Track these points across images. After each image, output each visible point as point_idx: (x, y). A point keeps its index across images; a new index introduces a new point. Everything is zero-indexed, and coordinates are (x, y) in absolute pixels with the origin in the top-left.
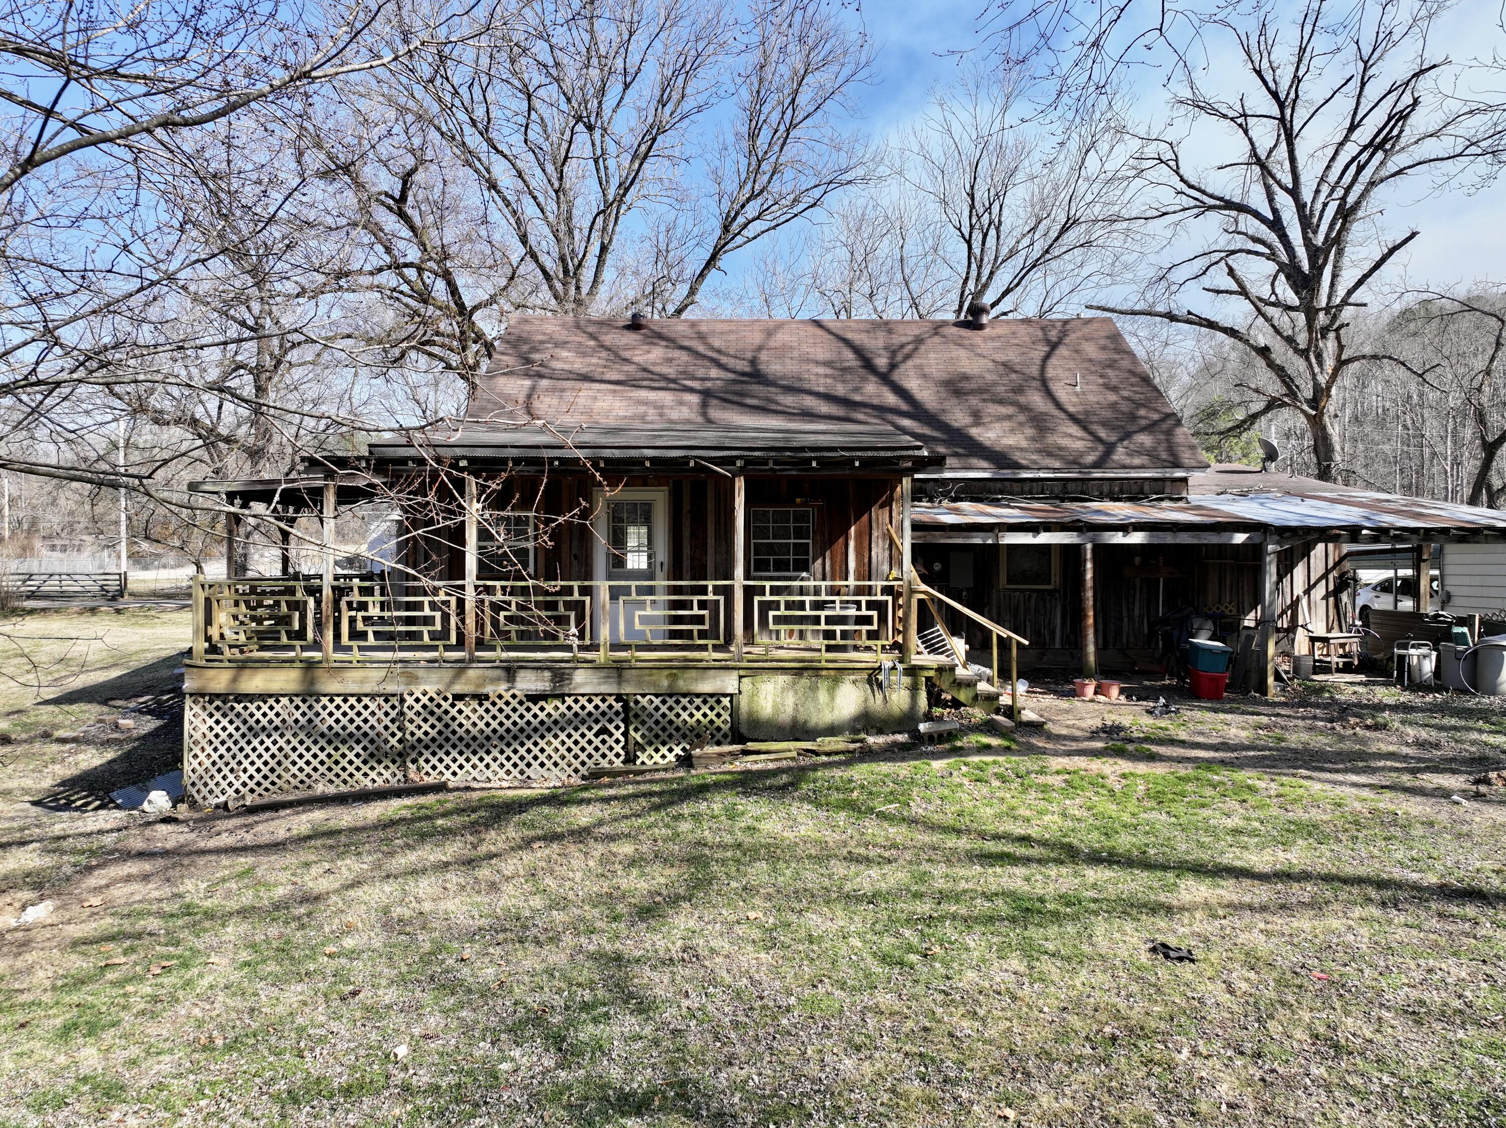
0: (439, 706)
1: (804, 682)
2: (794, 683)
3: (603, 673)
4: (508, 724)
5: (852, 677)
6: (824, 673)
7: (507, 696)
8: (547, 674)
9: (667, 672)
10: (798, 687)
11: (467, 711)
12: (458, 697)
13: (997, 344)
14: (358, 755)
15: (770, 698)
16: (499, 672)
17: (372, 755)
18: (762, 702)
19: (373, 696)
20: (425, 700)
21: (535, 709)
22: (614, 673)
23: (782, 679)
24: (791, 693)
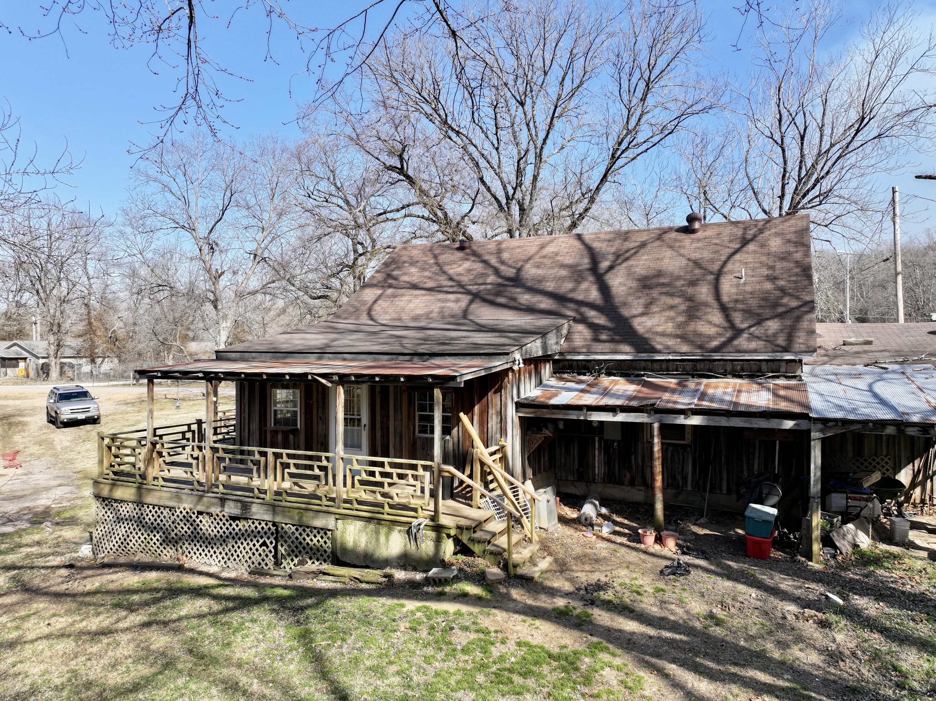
0: (191, 517)
1: (372, 527)
2: (366, 528)
3: (265, 508)
4: (221, 532)
5: (399, 528)
6: (383, 522)
7: (221, 515)
8: (239, 504)
9: (297, 511)
10: (368, 530)
11: (204, 521)
12: (200, 513)
13: (699, 245)
14: (158, 540)
15: (352, 537)
16: (217, 500)
17: (164, 541)
18: (348, 538)
19: (165, 507)
20: (184, 513)
21: (234, 525)
22: (270, 508)
23: (359, 524)
24: (364, 534)
